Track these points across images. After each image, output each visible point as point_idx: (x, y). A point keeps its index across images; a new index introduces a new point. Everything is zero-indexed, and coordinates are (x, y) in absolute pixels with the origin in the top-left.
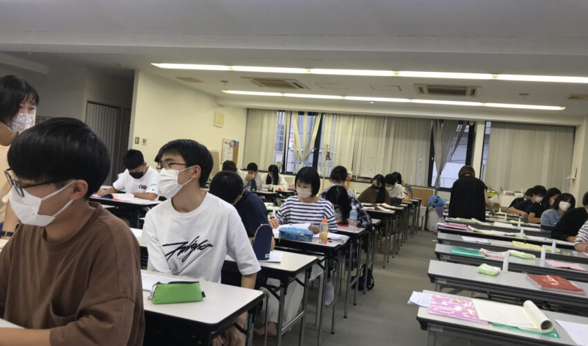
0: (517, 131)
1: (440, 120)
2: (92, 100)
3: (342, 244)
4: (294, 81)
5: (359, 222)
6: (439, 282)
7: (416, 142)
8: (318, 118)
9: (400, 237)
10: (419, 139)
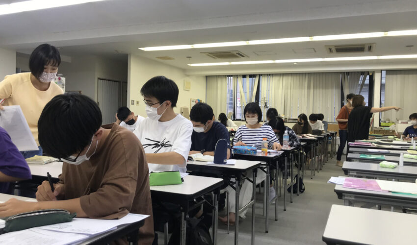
0: (406, 76)
1: (347, 73)
2: (101, 77)
3: (278, 155)
4: (237, 52)
5: (291, 142)
6: (351, 173)
7: (330, 90)
8: (257, 79)
9: (323, 157)
10: (332, 88)
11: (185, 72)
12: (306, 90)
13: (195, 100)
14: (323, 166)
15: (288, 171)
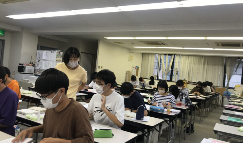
1: (229, 57)
2: (83, 51)
3: (177, 114)
4: (161, 42)
5: (187, 104)
6: (218, 134)
7: (217, 67)
8: (173, 57)
9: (209, 110)
10: (219, 65)
11: (130, 50)
12: (202, 66)
13: (135, 67)
14: (209, 114)
15: (184, 120)
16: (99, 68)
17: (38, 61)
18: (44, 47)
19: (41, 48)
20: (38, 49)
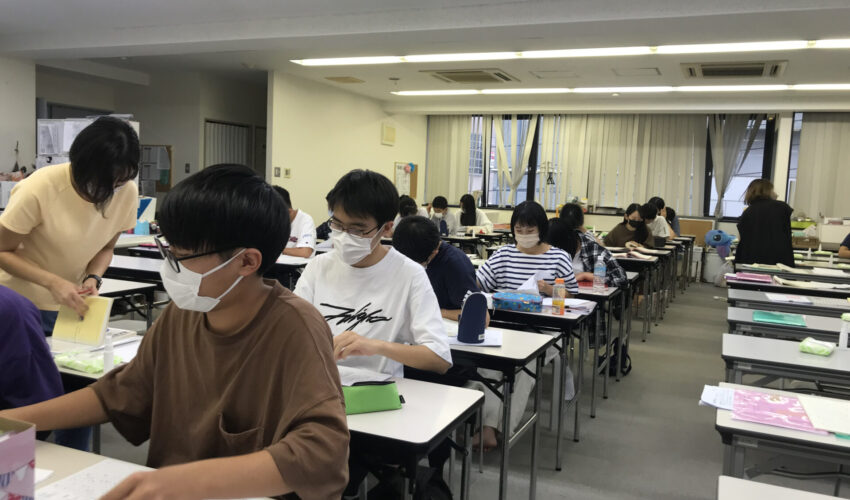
0: (846, 125)
1: (720, 115)
2: (210, 117)
3: (587, 314)
4: (497, 72)
5: (608, 278)
6: (739, 367)
7: (683, 151)
8: (533, 123)
10: (688, 145)
11: (385, 106)
12: (635, 149)
13: (403, 165)
14: (667, 310)
16: (278, 175)
17: (45, 160)
18: (60, 106)
19: (51, 109)
20: (38, 116)
